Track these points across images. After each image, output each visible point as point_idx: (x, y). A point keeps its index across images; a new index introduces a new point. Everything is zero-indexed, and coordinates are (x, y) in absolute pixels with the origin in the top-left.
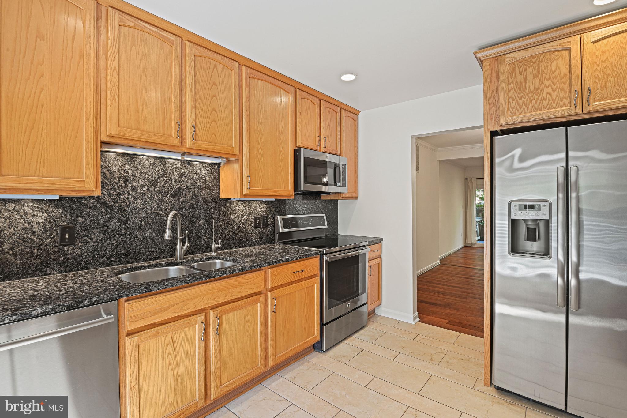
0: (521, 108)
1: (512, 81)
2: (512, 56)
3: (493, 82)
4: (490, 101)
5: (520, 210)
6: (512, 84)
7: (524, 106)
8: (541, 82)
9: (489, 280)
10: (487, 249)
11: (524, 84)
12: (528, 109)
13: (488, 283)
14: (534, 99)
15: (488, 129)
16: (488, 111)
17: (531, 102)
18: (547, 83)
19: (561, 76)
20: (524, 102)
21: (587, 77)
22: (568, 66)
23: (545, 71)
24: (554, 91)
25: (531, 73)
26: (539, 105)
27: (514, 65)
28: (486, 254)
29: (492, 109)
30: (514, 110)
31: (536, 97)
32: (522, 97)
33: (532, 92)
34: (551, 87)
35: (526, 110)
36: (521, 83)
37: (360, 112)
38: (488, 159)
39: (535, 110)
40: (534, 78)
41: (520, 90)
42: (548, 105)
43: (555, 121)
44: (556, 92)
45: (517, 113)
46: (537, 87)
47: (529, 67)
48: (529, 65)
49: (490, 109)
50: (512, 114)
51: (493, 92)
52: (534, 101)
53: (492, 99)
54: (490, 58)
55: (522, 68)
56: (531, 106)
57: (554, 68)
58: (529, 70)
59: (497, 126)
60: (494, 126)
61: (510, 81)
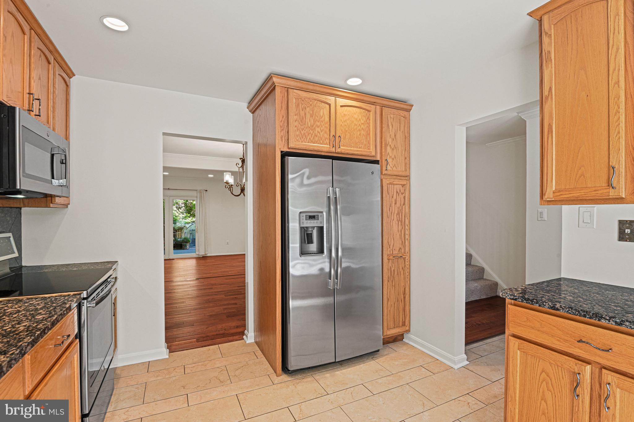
0: (302, 138)
1: (297, 113)
2: (298, 93)
3: (283, 108)
4: (281, 125)
5: (306, 220)
6: (297, 116)
7: (304, 137)
8: (315, 121)
9: (280, 282)
10: (278, 255)
11: (304, 119)
12: (307, 140)
13: (279, 284)
14: (310, 133)
15: (279, 148)
16: (280, 132)
17: (309, 134)
18: (318, 124)
19: (325, 122)
20: (304, 134)
21: (338, 128)
22: (328, 117)
23: (317, 114)
24: (322, 131)
25: (308, 112)
26: (313, 139)
27: (298, 101)
28: (278, 259)
29: (282, 132)
30: (298, 137)
31: (312, 132)
32: (303, 129)
33: (310, 127)
34: (320, 128)
35: (306, 140)
36: (303, 118)
37: (74, 75)
38: (279, 175)
39: (311, 142)
40: (311, 117)
41: (302, 123)
42: (318, 140)
43: (321, 154)
44: (323, 132)
45: (300, 141)
46: (312, 125)
47: (308, 107)
48: (308, 106)
49: (281, 132)
50: (297, 141)
51: (283, 117)
52: (310, 135)
53: (282, 122)
54: (281, 86)
55: (303, 105)
56: (308, 138)
57: (322, 114)
58: (308, 109)
59: (286, 148)
60: (284, 147)
61: (296, 112)
